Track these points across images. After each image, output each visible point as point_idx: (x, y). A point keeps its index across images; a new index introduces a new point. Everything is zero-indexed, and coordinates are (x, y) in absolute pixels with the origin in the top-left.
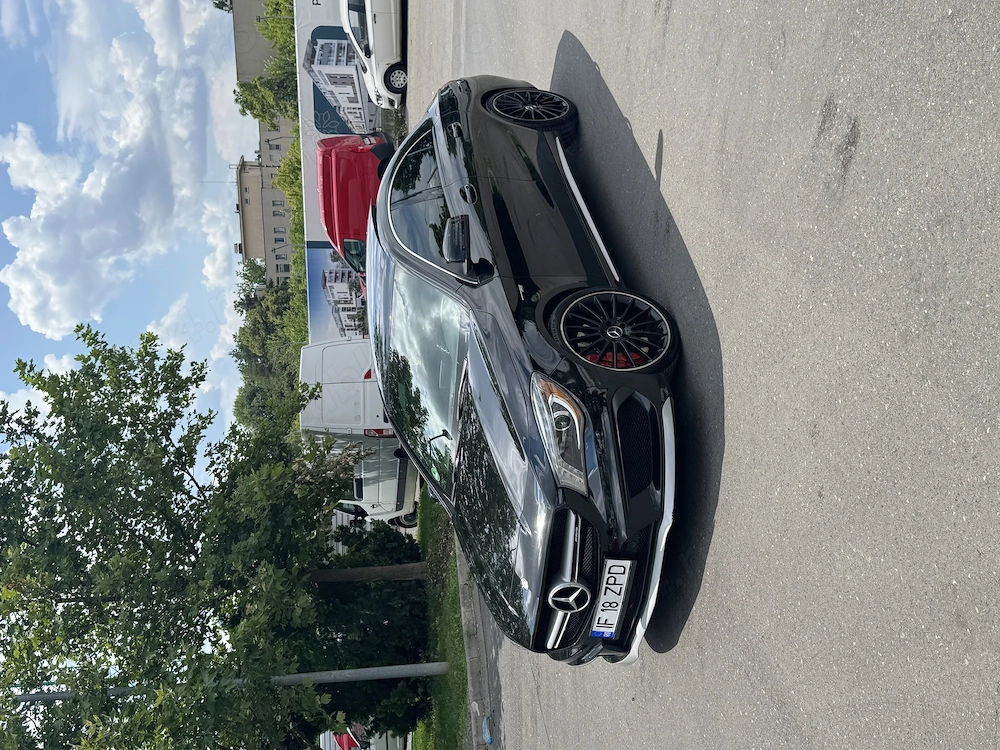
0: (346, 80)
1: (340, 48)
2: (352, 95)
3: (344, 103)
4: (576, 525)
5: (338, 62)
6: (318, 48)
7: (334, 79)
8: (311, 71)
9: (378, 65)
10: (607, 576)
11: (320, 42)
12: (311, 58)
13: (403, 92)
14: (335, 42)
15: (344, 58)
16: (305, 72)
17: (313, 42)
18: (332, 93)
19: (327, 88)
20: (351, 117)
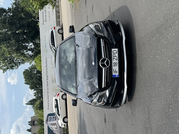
0: (55, 124)
1: (53, 117)
2: (56, 127)
3: (54, 129)
4: (103, 41)
5: (53, 120)
6: (49, 118)
7: (52, 124)
8: (47, 123)
9: (61, 117)
10: (113, 54)
11: (49, 117)
12: (47, 120)
13: (67, 122)
14: (52, 116)
15: (54, 120)
16: (46, 124)
17: (48, 117)
18: (52, 127)
19: (50, 126)
20: (56, 132)
